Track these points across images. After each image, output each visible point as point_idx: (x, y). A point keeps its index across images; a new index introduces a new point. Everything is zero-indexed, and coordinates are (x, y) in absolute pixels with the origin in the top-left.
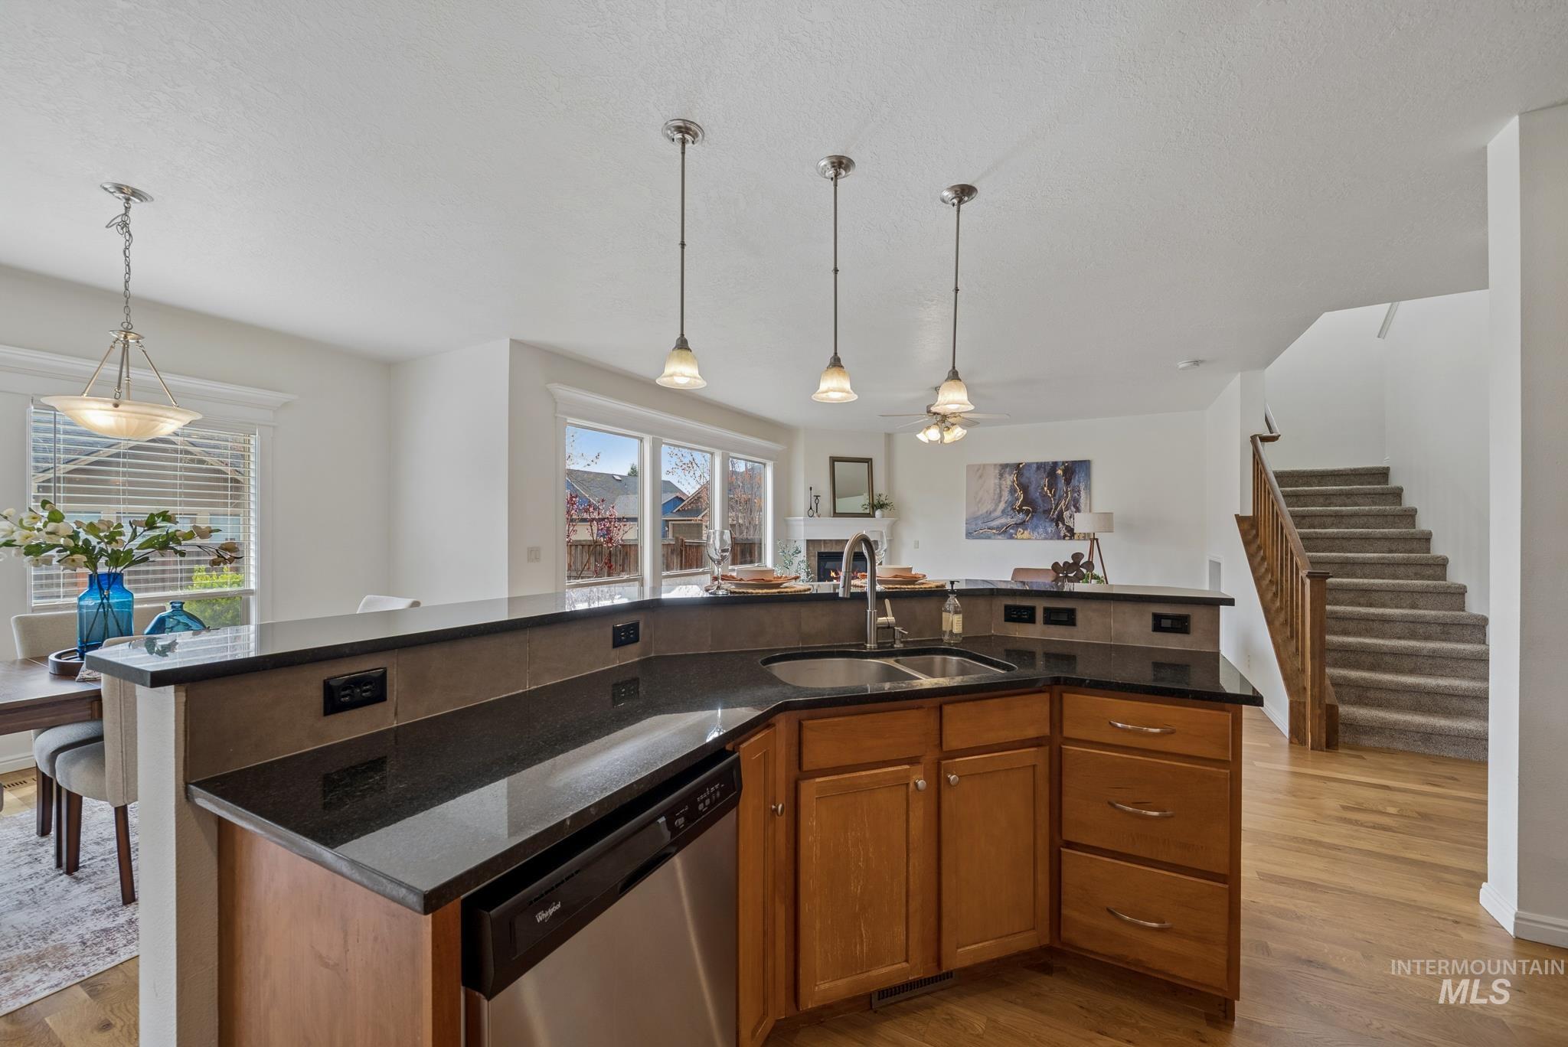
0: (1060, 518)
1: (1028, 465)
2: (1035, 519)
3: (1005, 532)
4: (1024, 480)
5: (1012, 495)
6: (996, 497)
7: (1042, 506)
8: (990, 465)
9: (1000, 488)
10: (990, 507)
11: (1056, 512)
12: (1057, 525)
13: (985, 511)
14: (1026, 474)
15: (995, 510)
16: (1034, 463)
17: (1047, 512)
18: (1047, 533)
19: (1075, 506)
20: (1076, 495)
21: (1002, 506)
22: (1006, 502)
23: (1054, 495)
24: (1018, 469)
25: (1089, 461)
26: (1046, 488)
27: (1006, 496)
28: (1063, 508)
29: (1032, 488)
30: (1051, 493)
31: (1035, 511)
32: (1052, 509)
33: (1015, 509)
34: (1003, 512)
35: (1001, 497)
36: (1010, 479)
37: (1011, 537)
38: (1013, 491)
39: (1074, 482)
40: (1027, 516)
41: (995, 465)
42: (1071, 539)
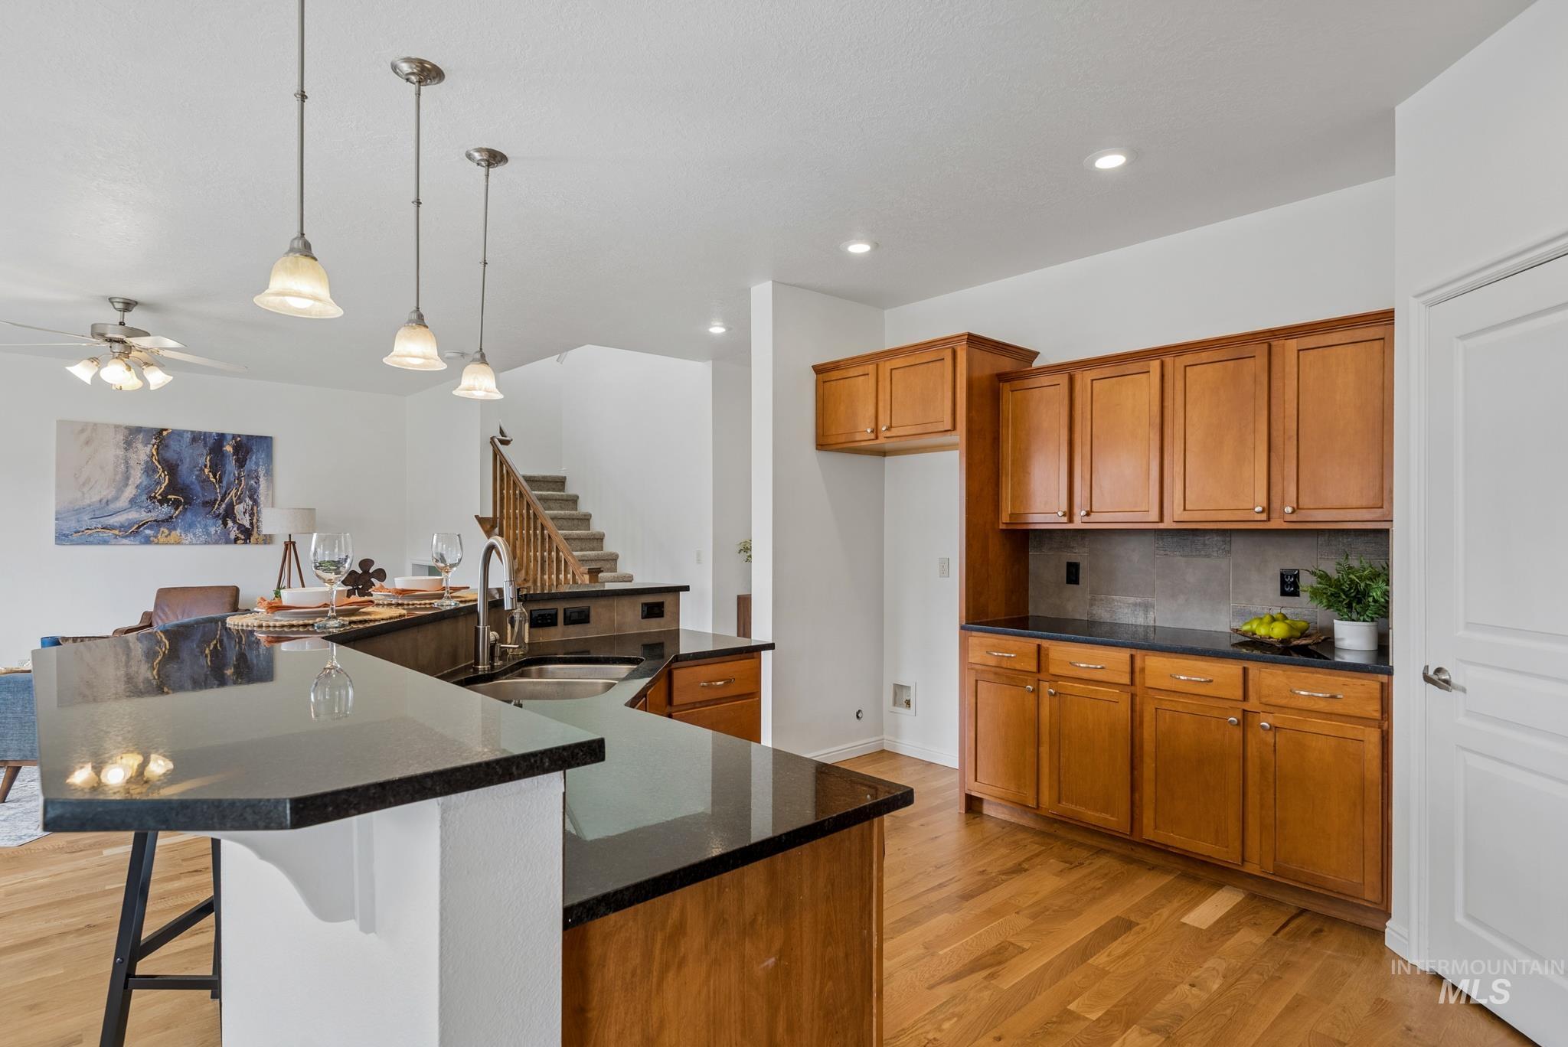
0: (229, 514)
1: (179, 434)
2: (189, 515)
3: (135, 533)
4: (170, 455)
5: (148, 476)
6: (119, 477)
7: (200, 495)
8: (107, 425)
9: (127, 462)
10: (108, 493)
11: (224, 506)
12: (225, 524)
13: (96, 498)
14: (174, 445)
15: (116, 498)
16: (187, 431)
17: (209, 504)
18: (208, 534)
19: (251, 497)
20: (253, 482)
21: (130, 492)
22: (137, 487)
23: (221, 481)
24: (160, 436)
25: (271, 438)
26: (206, 471)
27: (137, 476)
28: (234, 499)
29: (184, 469)
30: (215, 477)
31: (189, 501)
32: (216, 500)
33: (155, 497)
34: (133, 502)
35: (128, 479)
36: (144, 451)
37: (147, 541)
38: (150, 470)
39: (250, 465)
40: (176, 509)
41: (117, 427)
42: (245, 543)
